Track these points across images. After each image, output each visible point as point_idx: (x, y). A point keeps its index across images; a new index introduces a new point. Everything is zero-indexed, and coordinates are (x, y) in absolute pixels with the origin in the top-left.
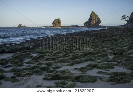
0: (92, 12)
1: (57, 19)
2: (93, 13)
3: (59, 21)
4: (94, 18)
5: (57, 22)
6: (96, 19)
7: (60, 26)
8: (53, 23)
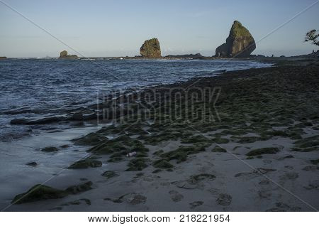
0: (235, 22)
1: (150, 41)
2: (237, 25)
3: (155, 44)
4: (238, 36)
5: (151, 46)
6: (243, 39)
7: (159, 56)
8: (142, 49)
